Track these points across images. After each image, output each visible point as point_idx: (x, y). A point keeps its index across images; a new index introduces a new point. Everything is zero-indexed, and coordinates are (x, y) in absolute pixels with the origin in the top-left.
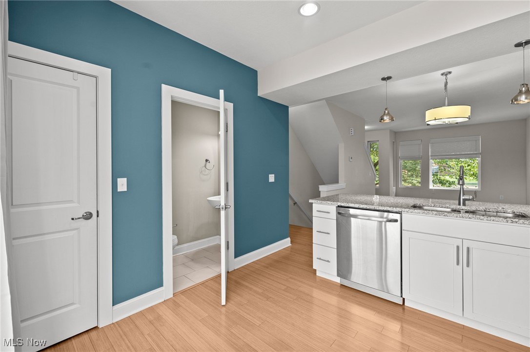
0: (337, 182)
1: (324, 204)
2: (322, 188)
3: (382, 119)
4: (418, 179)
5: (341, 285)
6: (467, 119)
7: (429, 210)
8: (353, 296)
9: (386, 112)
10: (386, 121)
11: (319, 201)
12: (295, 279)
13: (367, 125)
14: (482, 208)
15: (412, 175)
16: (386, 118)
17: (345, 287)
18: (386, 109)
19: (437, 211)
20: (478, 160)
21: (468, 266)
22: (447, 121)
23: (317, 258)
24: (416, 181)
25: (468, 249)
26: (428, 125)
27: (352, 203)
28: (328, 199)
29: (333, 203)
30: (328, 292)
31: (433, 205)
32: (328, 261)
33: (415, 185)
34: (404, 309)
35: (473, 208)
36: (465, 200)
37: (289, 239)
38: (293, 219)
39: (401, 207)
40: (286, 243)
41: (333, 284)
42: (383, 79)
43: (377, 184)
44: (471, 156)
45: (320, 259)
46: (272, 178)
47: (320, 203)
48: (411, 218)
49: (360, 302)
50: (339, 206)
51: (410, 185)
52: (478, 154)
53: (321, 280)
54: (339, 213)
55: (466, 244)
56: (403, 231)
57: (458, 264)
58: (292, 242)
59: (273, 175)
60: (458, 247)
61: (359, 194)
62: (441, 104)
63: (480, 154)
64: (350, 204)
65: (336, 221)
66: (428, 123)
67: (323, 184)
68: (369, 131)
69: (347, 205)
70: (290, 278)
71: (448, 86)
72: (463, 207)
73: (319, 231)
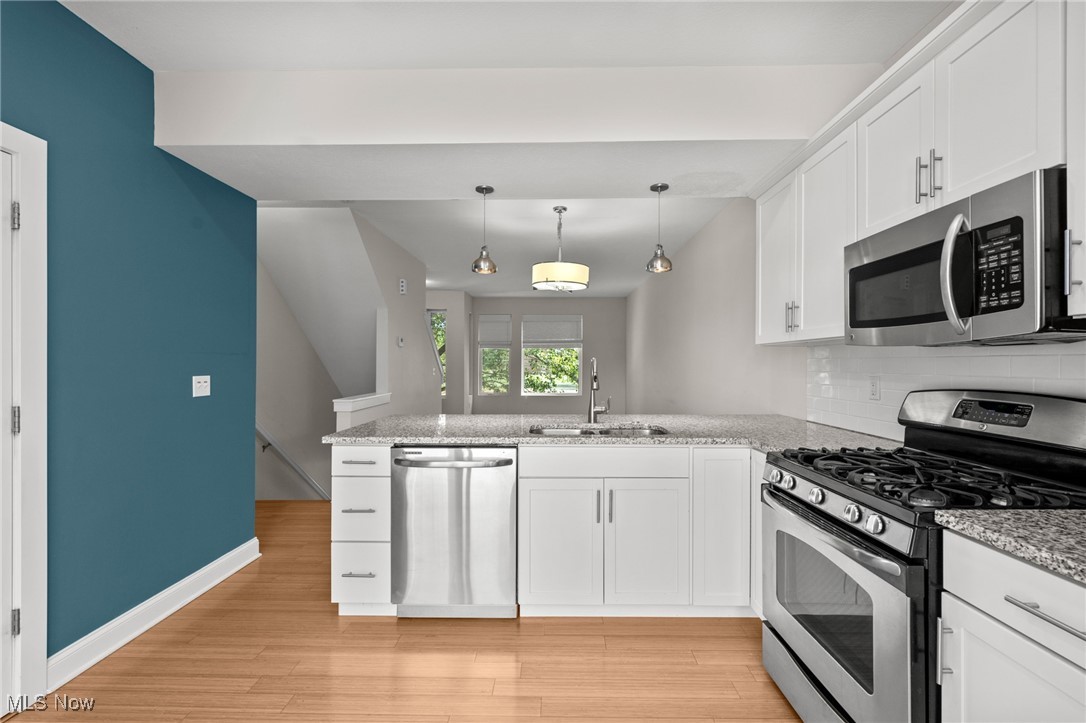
0: (372, 389)
1: (363, 445)
2: (341, 406)
3: (477, 267)
4: (502, 381)
5: (400, 619)
6: (585, 287)
7: (560, 437)
8: (427, 636)
9: (484, 253)
10: (482, 272)
11: (347, 439)
12: (281, 647)
13: (431, 278)
14: (616, 425)
15: (494, 375)
16: (484, 266)
17: (408, 621)
18: (484, 248)
19: (570, 436)
20: (578, 350)
21: (611, 521)
22: (561, 286)
23: (344, 576)
24: (501, 384)
25: (611, 492)
26: (535, 289)
27: (425, 435)
28: (366, 431)
29: (385, 440)
30: (372, 649)
31: (556, 426)
32: (371, 575)
33: (498, 390)
34: (518, 625)
35: (606, 426)
36: (596, 413)
37: (255, 542)
38: (265, 488)
39: (516, 434)
40: (248, 552)
41: (381, 624)
42: (480, 190)
43: (443, 389)
44: (568, 345)
45: (350, 575)
46: (201, 386)
47: (352, 444)
48: (533, 453)
49: (444, 644)
50: (396, 446)
51: (492, 391)
52: (578, 342)
53: (352, 624)
54: (398, 462)
55: (610, 484)
56: (520, 480)
57: (598, 521)
58: (262, 548)
59: (208, 378)
60: (599, 492)
61: (428, 414)
62: (553, 259)
63: (582, 342)
64: (422, 438)
65: (390, 479)
66: (535, 286)
67: (340, 396)
68: (432, 289)
69: (417, 441)
70: (268, 648)
71: (562, 230)
72: (595, 426)
73: (348, 509)
